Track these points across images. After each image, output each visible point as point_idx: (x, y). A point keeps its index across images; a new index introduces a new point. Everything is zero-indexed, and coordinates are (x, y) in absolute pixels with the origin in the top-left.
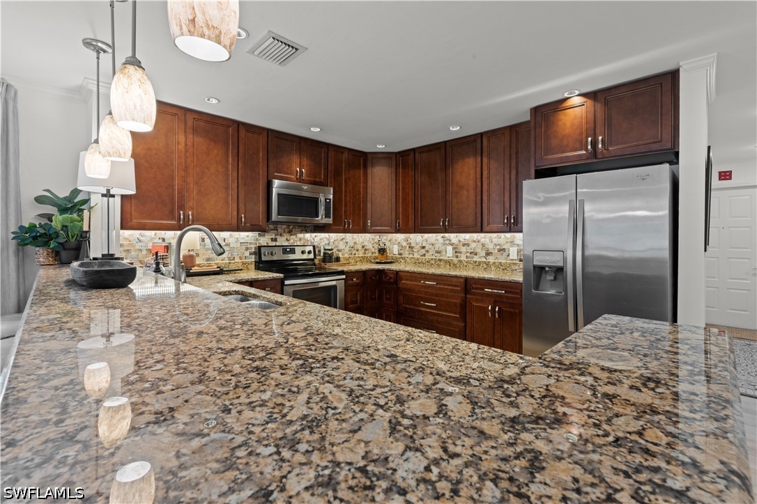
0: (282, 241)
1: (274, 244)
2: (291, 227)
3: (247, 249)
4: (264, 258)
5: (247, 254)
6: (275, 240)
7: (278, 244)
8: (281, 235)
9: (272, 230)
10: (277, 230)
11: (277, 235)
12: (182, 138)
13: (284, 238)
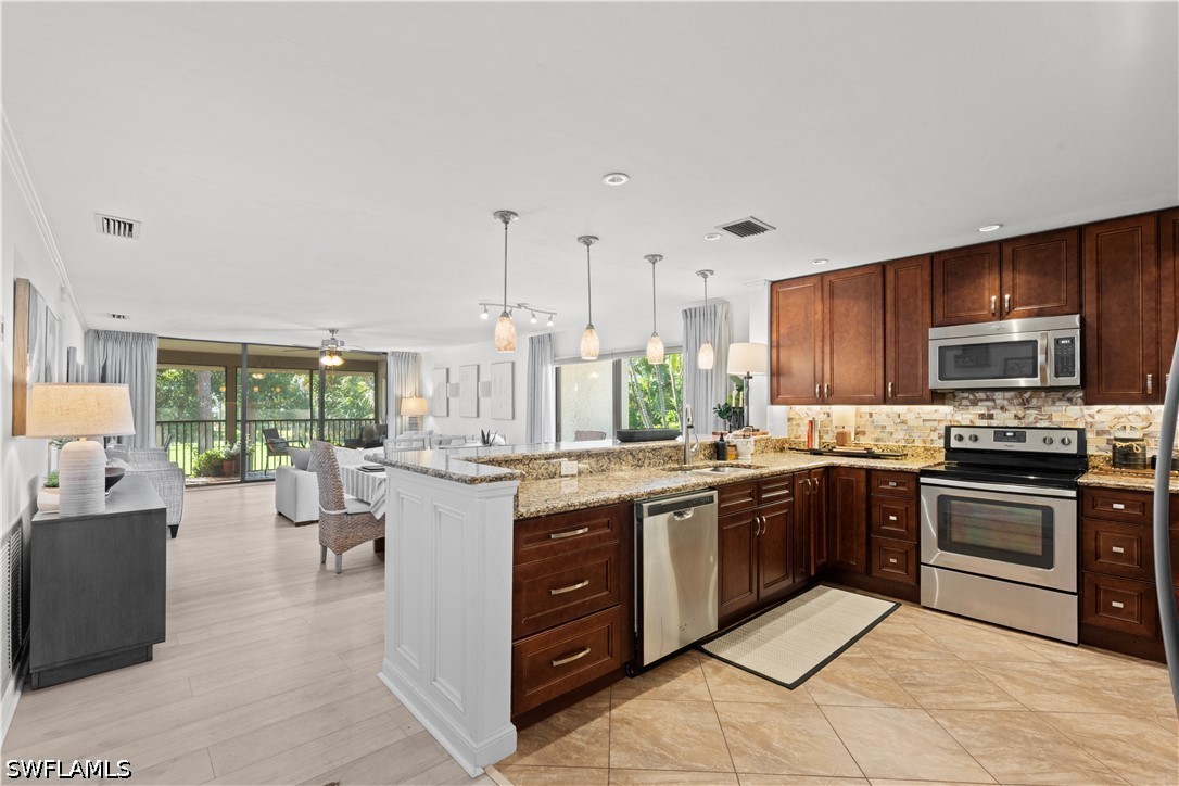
0: (1005, 419)
1: (984, 423)
2: (1027, 395)
3: (934, 430)
4: (954, 444)
5: (934, 436)
6: (991, 417)
7: (994, 423)
8: (1002, 408)
9: (982, 400)
10: (994, 400)
11: (994, 408)
12: (819, 307)
13: (1011, 414)
